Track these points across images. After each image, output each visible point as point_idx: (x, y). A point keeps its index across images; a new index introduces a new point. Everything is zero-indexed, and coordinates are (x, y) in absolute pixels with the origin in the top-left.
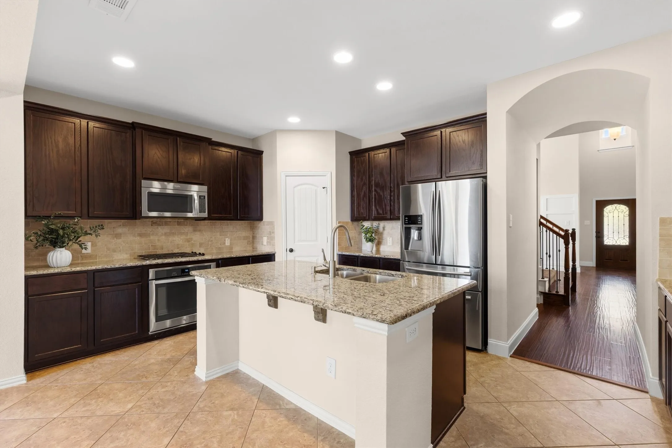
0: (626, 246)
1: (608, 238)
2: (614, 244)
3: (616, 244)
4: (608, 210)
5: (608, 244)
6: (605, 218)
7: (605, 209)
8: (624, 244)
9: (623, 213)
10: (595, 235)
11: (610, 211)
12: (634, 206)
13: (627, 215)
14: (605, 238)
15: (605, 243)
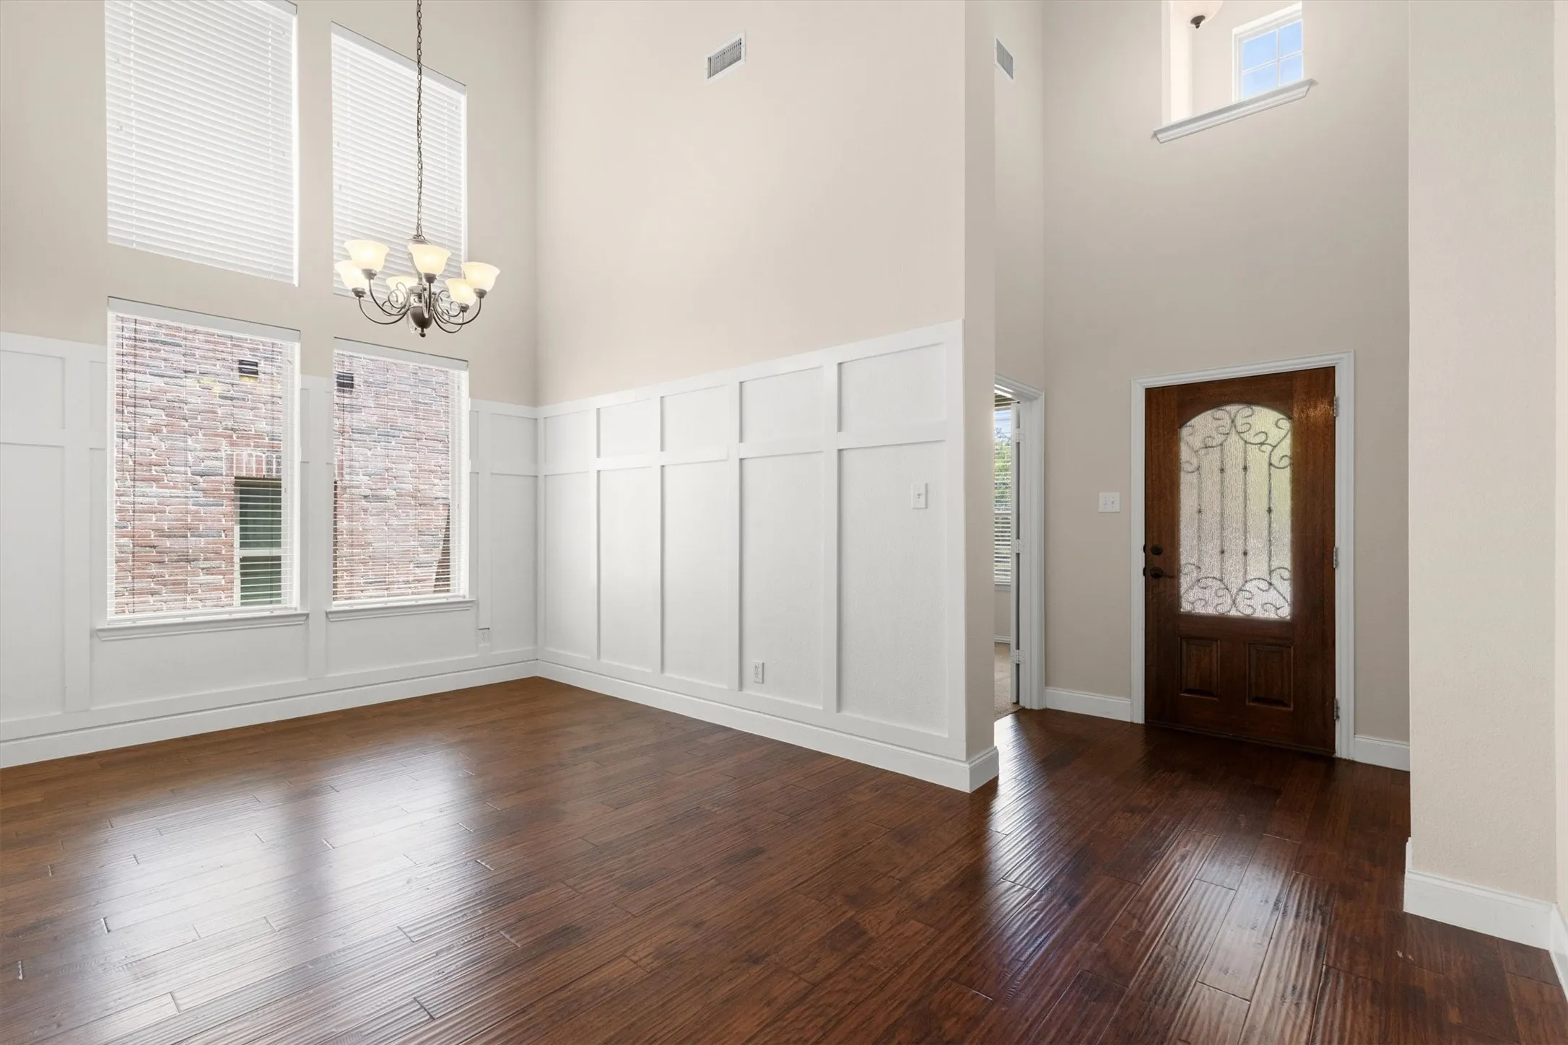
0: (1280, 624)
1: (1198, 581)
2: (1222, 609)
3: (1234, 613)
4: (1201, 434)
5: (1200, 609)
6: (1183, 476)
7: (1185, 432)
8: (1271, 615)
9: (1264, 448)
10: (1143, 565)
11: (1207, 442)
12: (1322, 407)
13: (1286, 461)
14: (1185, 582)
15: (1186, 607)
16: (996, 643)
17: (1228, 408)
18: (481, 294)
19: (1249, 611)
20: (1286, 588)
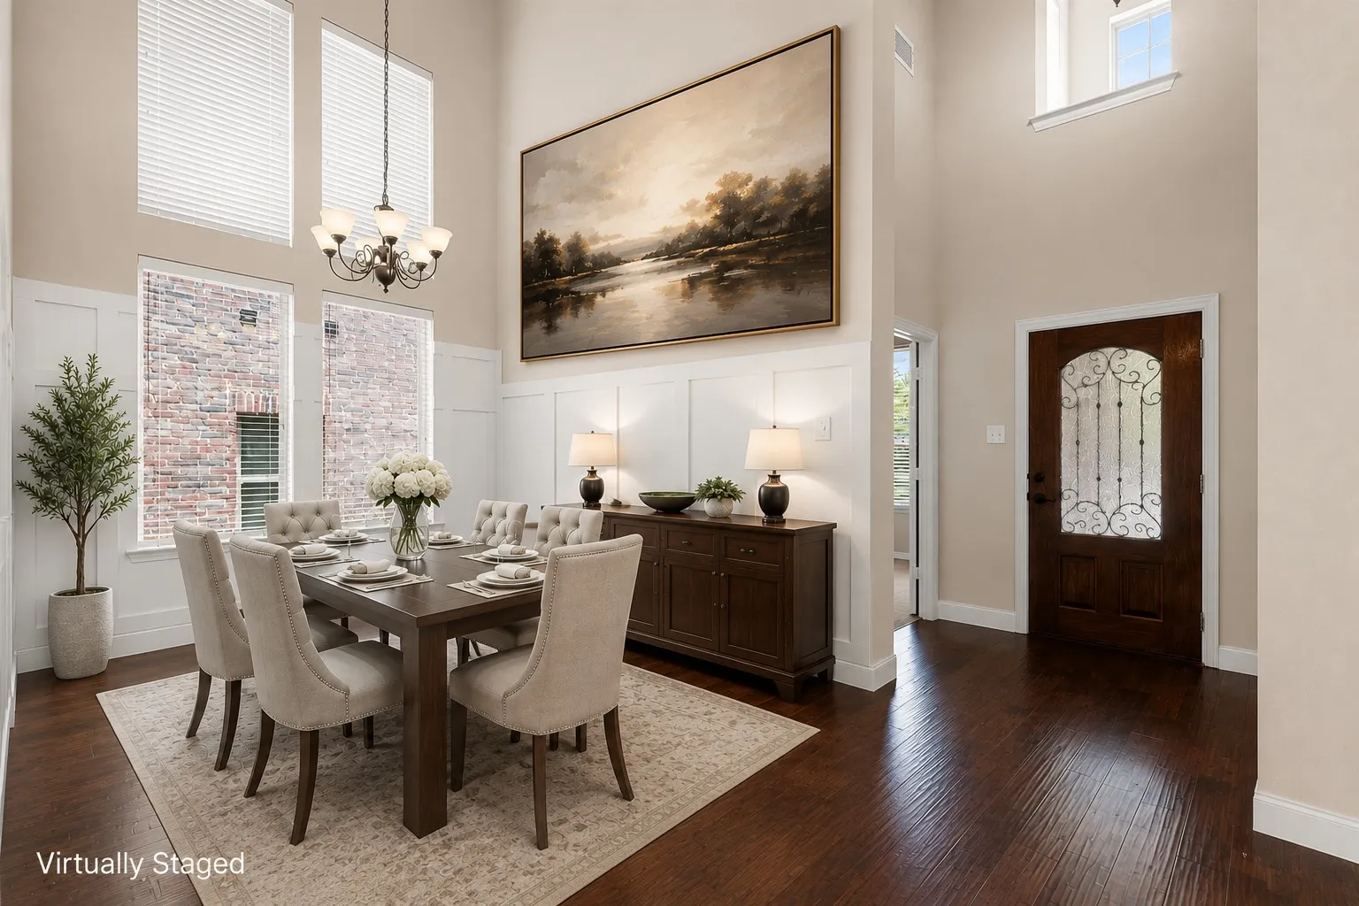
0: (1149, 544)
1: (1077, 504)
2: (1097, 531)
3: (1109, 533)
4: (1079, 374)
5: (1078, 530)
6: (1064, 412)
7: (1067, 370)
8: (1143, 536)
9: (1135, 386)
10: (1026, 491)
11: (1086, 381)
12: (1190, 349)
13: (1157, 398)
14: (1065, 505)
15: (1066, 528)
16: (895, 559)
17: (1105, 350)
18: (436, 254)
19: (1122, 532)
20: (1157, 512)
